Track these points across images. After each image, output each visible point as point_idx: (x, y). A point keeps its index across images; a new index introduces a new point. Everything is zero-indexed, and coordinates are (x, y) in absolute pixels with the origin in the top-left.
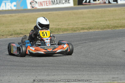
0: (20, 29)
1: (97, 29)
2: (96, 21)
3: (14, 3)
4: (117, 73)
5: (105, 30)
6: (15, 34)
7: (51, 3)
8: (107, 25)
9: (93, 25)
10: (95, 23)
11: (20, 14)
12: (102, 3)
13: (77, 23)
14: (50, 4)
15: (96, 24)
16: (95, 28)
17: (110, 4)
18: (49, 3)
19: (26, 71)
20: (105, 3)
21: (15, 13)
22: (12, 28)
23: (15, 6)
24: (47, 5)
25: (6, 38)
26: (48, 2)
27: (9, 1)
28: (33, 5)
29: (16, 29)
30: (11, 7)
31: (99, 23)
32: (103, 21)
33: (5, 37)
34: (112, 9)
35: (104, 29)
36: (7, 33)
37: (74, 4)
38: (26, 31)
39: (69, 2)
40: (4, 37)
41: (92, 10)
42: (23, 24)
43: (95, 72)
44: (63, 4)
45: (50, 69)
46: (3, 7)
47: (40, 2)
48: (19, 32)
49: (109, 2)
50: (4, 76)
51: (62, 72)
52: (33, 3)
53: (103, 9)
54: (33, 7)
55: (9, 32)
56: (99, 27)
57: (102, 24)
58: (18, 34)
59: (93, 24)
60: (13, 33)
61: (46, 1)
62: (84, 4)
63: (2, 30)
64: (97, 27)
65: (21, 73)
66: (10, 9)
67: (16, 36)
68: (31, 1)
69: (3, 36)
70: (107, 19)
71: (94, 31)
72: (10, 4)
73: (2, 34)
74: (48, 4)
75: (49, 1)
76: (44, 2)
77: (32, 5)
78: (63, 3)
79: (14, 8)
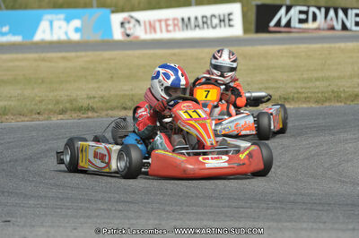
0: (88, 95)
1: (304, 102)
2: (303, 80)
3: (77, 23)
4: (351, 227)
5: (327, 104)
6: (74, 110)
7: (180, 24)
8: (333, 92)
9: (295, 91)
10: (299, 84)
11: (90, 53)
12: (324, 30)
13: (248, 84)
14: (177, 28)
15: (302, 88)
16: (299, 100)
17: (345, 33)
18: (175, 25)
19: (97, 213)
20: (332, 28)
21: (77, 51)
22: (66, 93)
23: (77, 30)
24: (168, 31)
25: (47, 120)
26: (170, 22)
27: (62, 16)
28: (130, 29)
29: (77, 96)
30: (66, 33)
31: (310, 84)
32: (323, 79)
33: (46, 116)
34: (350, 45)
35: (326, 101)
36: (50, 107)
37: (246, 30)
38: (104, 102)
39: (232, 23)
40: (41, 117)
41: (293, 47)
42: (98, 82)
43: (289, 221)
44: (214, 28)
45: (164, 210)
46: (44, 32)
47: (150, 22)
48: (85, 103)
49: (344, 27)
50: (34, 226)
51: (197, 220)
52: (129, 22)
53: (326, 45)
54: (128, 35)
55: (57, 102)
56: (309, 95)
57: (318, 88)
58: (80, 109)
59: (295, 88)
60: (68, 105)
61: (166, 20)
62: (271, 29)
63: (37, 98)
64: (304, 95)
65: (82, 220)
66: (63, 37)
67: (75, 115)
68: (125, 19)
69: (39, 113)
70: (335, 74)
71: (297, 106)
72: (63, 24)
73: (36, 107)
74: (171, 28)
75: (174, 19)
76: (160, 21)
77: (125, 29)
78: (214, 25)
79: (76, 37)
